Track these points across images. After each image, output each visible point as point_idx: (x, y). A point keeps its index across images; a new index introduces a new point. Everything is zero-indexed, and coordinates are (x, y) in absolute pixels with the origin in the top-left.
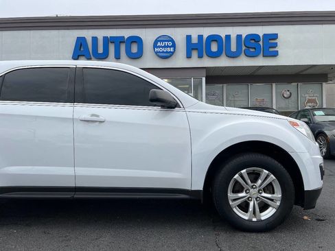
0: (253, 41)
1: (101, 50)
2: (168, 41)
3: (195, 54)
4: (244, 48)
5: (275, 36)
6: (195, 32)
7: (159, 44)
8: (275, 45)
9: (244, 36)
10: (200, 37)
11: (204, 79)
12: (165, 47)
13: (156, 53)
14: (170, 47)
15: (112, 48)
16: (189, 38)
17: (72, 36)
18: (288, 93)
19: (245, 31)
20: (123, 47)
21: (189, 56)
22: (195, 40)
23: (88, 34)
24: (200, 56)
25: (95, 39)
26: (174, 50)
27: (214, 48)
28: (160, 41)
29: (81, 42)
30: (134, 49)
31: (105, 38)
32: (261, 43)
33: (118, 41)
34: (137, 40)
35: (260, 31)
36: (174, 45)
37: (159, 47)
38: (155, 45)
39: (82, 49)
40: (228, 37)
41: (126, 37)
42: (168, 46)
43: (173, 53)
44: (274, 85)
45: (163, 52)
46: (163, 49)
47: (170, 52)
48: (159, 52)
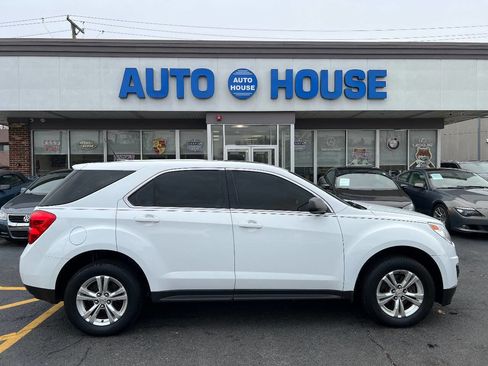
0: (356, 79)
1: (158, 87)
2: (248, 76)
3: (282, 94)
4: (344, 87)
5: (383, 74)
6: (282, 65)
7: (235, 80)
8: (383, 85)
9: (344, 72)
10: (289, 72)
11: (293, 126)
12: (243, 84)
13: (232, 92)
14: (251, 84)
15: (173, 84)
16: (274, 73)
17: (118, 66)
18: (395, 142)
19: (346, 65)
20: (188, 84)
21: (274, 96)
22: (282, 76)
23: (141, 64)
24: (289, 97)
25: (150, 72)
26: (256, 88)
27: (307, 87)
28: (238, 77)
29: (131, 75)
30: (203, 86)
31: (164, 71)
32: (365, 81)
33: (181, 75)
34: (206, 74)
35: (365, 65)
36: (255, 82)
37: (236, 84)
38: (231, 82)
39: (132, 85)
40: (324, 73)
41: (192, 70)
42: (247, 84)
43: (253, 92)
44: (378, 131)
45: (241, 91)
46: (241, 88)
47: (250, 91)
48: (236, 91)
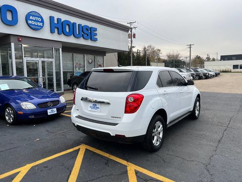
0: (86, 30)
2: (38, 17)
3: (56, 31)
4: (82, 33)
5: (95, 30)
7: (31, 18)
8: (96, 35)
9: (82, 25)
10: (60, 20)
11: (61, 49)
12: (35, 21)
13: (29, 24)
14: (40, 22)
16: (53, 18)
21: (52, 32)
22: (56, 21)
24: (59, 33)
26: (43, 25)
28: (33, 16)
30: (9, 17)
36: (42, 21)
37: (32, 20)
38: (28, 18)
40: (75, 24)
42: (38, 21)
43: (42, 27)
45: (34, 25)
46: (34, 23)
47: (40, 26)
48: (32, 24)
